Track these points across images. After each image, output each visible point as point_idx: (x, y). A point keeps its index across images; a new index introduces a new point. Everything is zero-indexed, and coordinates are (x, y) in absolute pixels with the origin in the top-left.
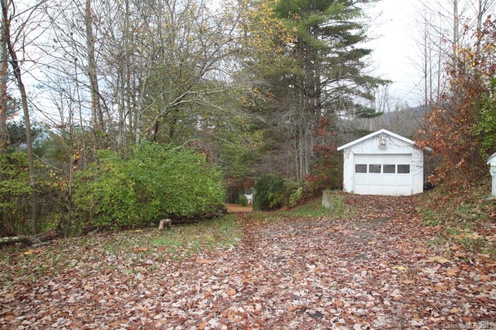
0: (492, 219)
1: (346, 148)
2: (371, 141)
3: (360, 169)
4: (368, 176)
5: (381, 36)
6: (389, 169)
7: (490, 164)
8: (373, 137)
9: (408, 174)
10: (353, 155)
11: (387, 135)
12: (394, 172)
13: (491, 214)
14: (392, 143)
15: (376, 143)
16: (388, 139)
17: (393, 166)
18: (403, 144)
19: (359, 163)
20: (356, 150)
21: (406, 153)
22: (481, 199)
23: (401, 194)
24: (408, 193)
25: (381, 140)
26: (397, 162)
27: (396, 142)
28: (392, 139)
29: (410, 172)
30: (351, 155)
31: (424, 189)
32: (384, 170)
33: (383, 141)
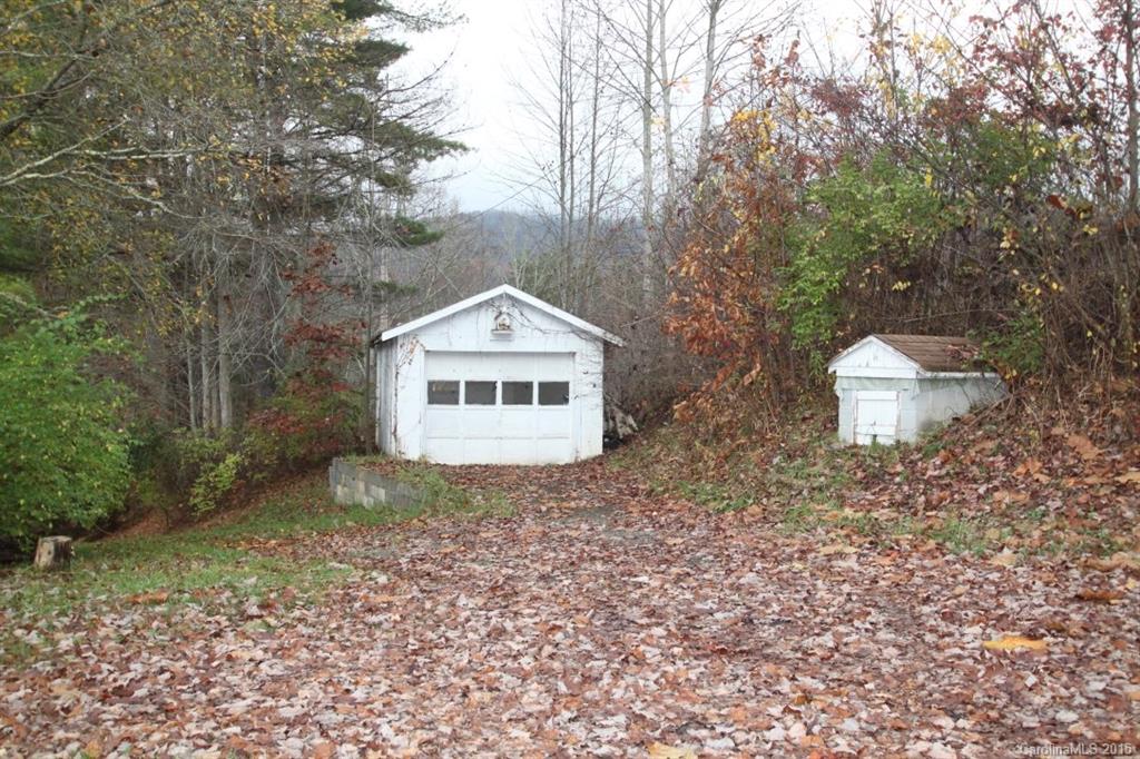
0: (861, 483)
1: (405, 335)
2: (474, 315)
3: (441, 393)
4: (463, 413)
5: (460, 17)
6: (518, 393)
7: (835, 372)
8: (479, 306)
9: (564, 407)
10: (423, 353)
11: (514, 301)
12: (530, 403)
13: (855, 474)
14: (526, 323)
15: (487, 320)
16: (516, 313)
17: (528, 386)
18: (555, 327)
19: (437, 377)
20: (432, 341)
21: (564, 350)
22: (820, 446)
23: (547, 462)
24: (564, 456)
25: (501, 313)
26: (537, 374)
27: (537, 319)
28: (527, 312)
29: (571, 401)
30: (419, 355)
31: (605, 446)
32: (503, 398)
33: (504, 316)
